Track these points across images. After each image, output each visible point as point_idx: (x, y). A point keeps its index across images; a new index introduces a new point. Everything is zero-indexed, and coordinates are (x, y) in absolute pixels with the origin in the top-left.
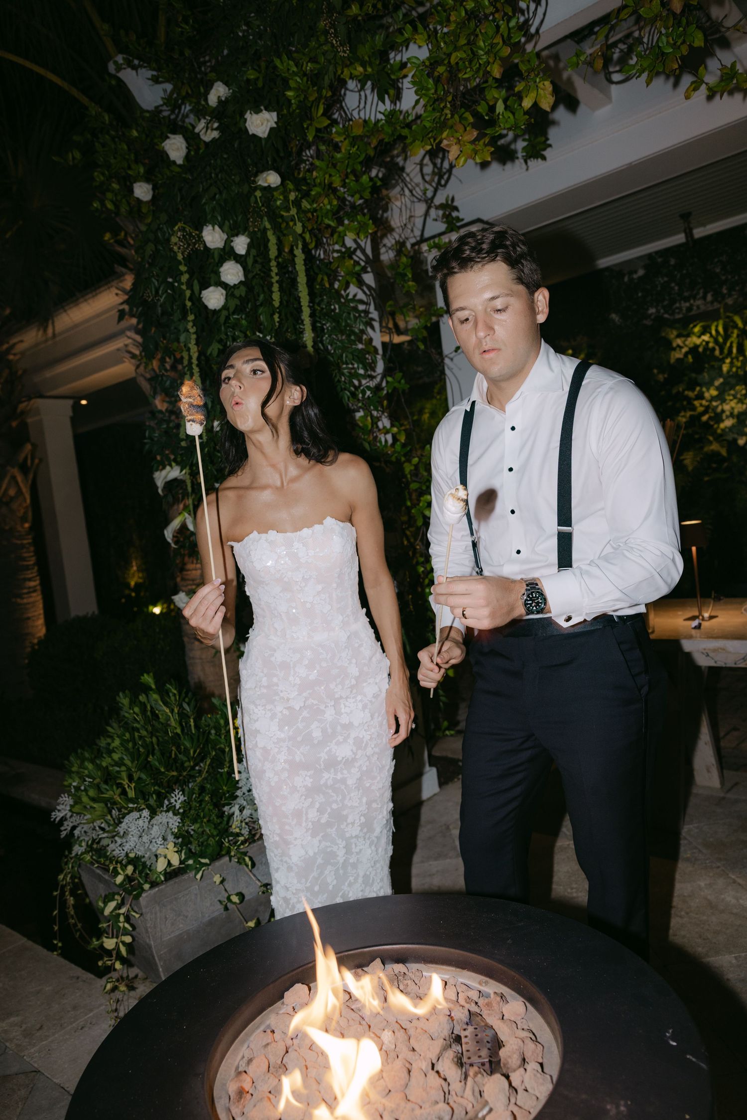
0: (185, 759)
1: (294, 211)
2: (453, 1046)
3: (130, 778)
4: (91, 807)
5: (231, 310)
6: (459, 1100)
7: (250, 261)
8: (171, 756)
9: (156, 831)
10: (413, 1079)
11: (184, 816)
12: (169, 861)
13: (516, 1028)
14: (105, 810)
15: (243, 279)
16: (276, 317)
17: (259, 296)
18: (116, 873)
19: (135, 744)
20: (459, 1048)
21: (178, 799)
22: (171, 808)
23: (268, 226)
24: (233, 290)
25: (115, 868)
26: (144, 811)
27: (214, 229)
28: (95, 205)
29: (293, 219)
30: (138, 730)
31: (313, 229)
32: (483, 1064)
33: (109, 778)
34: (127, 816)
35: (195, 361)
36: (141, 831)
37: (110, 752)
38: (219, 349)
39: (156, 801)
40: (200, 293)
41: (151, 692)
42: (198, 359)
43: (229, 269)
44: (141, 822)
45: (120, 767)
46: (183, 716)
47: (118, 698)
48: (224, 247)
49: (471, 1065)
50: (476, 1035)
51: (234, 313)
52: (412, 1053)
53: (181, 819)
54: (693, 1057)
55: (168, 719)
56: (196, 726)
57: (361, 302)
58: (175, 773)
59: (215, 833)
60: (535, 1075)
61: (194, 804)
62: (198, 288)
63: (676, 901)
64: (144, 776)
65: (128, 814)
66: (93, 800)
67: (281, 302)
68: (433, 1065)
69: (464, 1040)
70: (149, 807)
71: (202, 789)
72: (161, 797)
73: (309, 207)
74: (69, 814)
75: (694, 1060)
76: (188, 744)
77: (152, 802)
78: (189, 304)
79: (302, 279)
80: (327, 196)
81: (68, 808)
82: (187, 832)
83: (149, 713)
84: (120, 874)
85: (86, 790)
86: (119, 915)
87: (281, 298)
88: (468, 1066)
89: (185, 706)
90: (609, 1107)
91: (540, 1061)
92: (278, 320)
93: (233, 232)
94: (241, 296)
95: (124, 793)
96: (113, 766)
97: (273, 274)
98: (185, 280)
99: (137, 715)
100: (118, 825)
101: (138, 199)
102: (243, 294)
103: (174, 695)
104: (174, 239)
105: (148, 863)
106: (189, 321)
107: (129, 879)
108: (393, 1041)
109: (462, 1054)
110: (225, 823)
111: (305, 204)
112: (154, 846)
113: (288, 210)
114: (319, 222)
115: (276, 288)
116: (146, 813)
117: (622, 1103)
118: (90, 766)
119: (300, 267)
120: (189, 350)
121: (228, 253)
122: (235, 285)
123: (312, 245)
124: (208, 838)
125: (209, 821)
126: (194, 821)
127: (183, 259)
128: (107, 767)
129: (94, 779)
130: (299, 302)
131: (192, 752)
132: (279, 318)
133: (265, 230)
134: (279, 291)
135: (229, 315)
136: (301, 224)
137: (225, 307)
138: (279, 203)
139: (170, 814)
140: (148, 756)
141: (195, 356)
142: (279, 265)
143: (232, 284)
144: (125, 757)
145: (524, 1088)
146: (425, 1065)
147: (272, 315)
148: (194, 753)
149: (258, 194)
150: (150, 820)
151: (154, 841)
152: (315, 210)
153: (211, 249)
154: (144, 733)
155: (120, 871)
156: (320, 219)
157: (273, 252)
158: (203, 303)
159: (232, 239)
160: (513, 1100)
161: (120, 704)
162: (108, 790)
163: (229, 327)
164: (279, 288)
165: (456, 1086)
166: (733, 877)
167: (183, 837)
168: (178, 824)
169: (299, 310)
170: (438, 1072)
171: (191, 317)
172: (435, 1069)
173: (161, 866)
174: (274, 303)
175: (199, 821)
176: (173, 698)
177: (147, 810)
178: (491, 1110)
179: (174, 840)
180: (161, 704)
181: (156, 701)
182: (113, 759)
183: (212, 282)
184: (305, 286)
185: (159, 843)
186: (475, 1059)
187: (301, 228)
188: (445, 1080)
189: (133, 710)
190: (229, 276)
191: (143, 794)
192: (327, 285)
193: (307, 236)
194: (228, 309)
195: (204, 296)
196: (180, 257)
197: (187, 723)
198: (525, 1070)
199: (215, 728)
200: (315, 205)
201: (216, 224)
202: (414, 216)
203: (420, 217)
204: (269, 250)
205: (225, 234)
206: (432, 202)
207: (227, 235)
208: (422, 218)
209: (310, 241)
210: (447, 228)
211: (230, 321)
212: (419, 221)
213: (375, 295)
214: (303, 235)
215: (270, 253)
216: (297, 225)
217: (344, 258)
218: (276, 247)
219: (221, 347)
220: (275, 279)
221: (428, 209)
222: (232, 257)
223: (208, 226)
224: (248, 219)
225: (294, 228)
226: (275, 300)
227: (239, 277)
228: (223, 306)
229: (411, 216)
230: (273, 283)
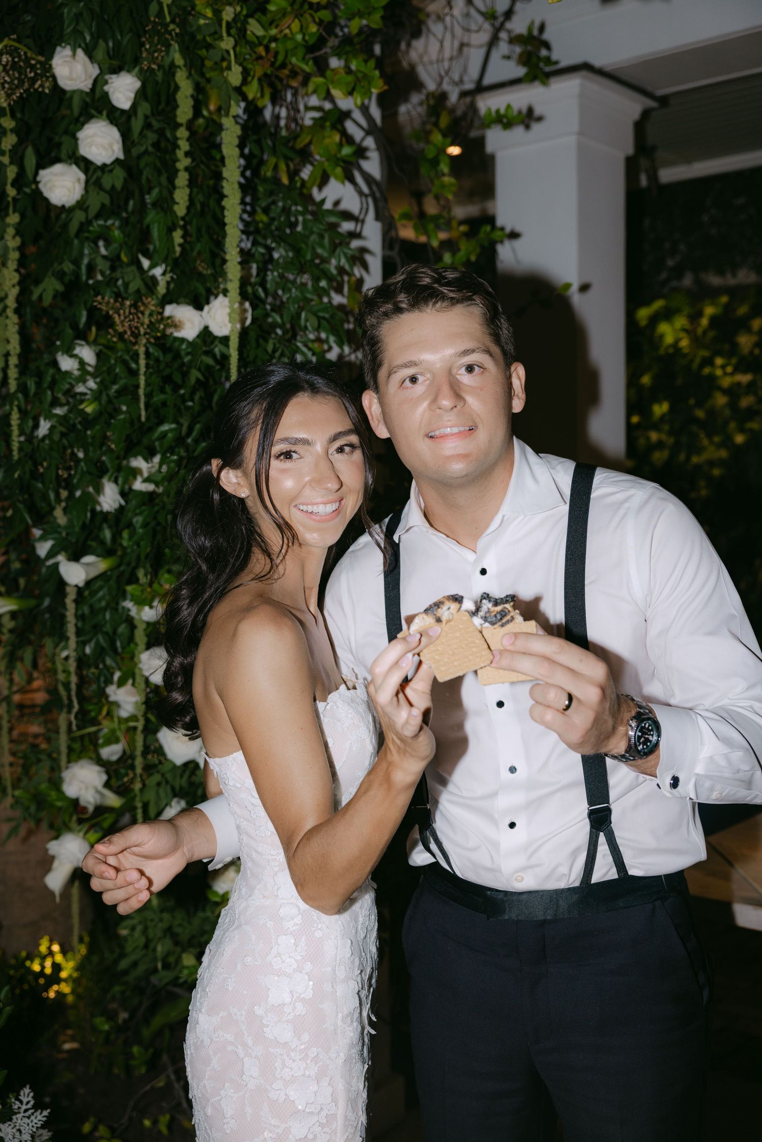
1: (227, 43)
5: (93, 212)
7: (137, 125)
15: (121, 156)
16: (178, 237)
17: (150, 189)
23: (179, 60)
24: (99, 173)
27: (74, 55)
29: (225, 59)
31: (266, 75)
38: (55, 291)
40: (37, 174)
42: (18, 299)
43: (96, 133)
48: (92, 90)
51: (98, 216)
57: (347, 216)
62: (34, 161)
67: (190, 208)
73: (260, 32)
78: (11, 192)
80: (299, 15)
87: (191, 199)
92: (181, 241)
93: (111, 66)
94: (113, 187)
97: (180, 154)
98: (9, 147)
102: (119, 185)
106: (8, 225)
111: (255, 28)
114: (278, 63)
115: (182, 179)
119: (230, 150)
121: (96, 104)
122: (105, 165)
127: (8, 106)
132: (183, 237)
133: (173, 67)
134: (189, 186)
135: (88, 219)
136: (240, 69)
137: (81, 205)
143: (99, 163)
147: (171, 229)
152: (274, 40)
153: (66, 91)
156: (281, 58)
157: (184, 112)
158: (41, 192)
159: (107, 77)
163: (87, 238)
164: (190, 180)
171: (14, 218)
174: (176, 208)
183: (63, 155)
187: (240, 77)
190: (93, 147)
192: (285, 178)
193: (252, 91)
194: (86, 210)
195: (44, 179)
196: (3, 101)
200: (273, 32)
201: (80, 46)
202: (468, 45)
203: (481, 46)
204: (177, 106)
205: (96, 66)
206: (502, 24)
207: (100, 68)
208: (483, 51)
209: (259, 95)
210: (527, 75)
211: (91, 228)
212: (475, 57)
213: (378, 194)
214: (244, 89)
215: (179, 112)
216: (233, 68)
217: (323, 127)
218: (190, 102)
219: (60, 288)
220: (183, 162)
221: (494, 41)
222: (105, 113)
223: (64, 47)
224: (143, 45)
225: (225, 74)
226: (177, 203)
227: (113, 151)
228: (78, 202)
229: (462, 45)
230: (177, 171)
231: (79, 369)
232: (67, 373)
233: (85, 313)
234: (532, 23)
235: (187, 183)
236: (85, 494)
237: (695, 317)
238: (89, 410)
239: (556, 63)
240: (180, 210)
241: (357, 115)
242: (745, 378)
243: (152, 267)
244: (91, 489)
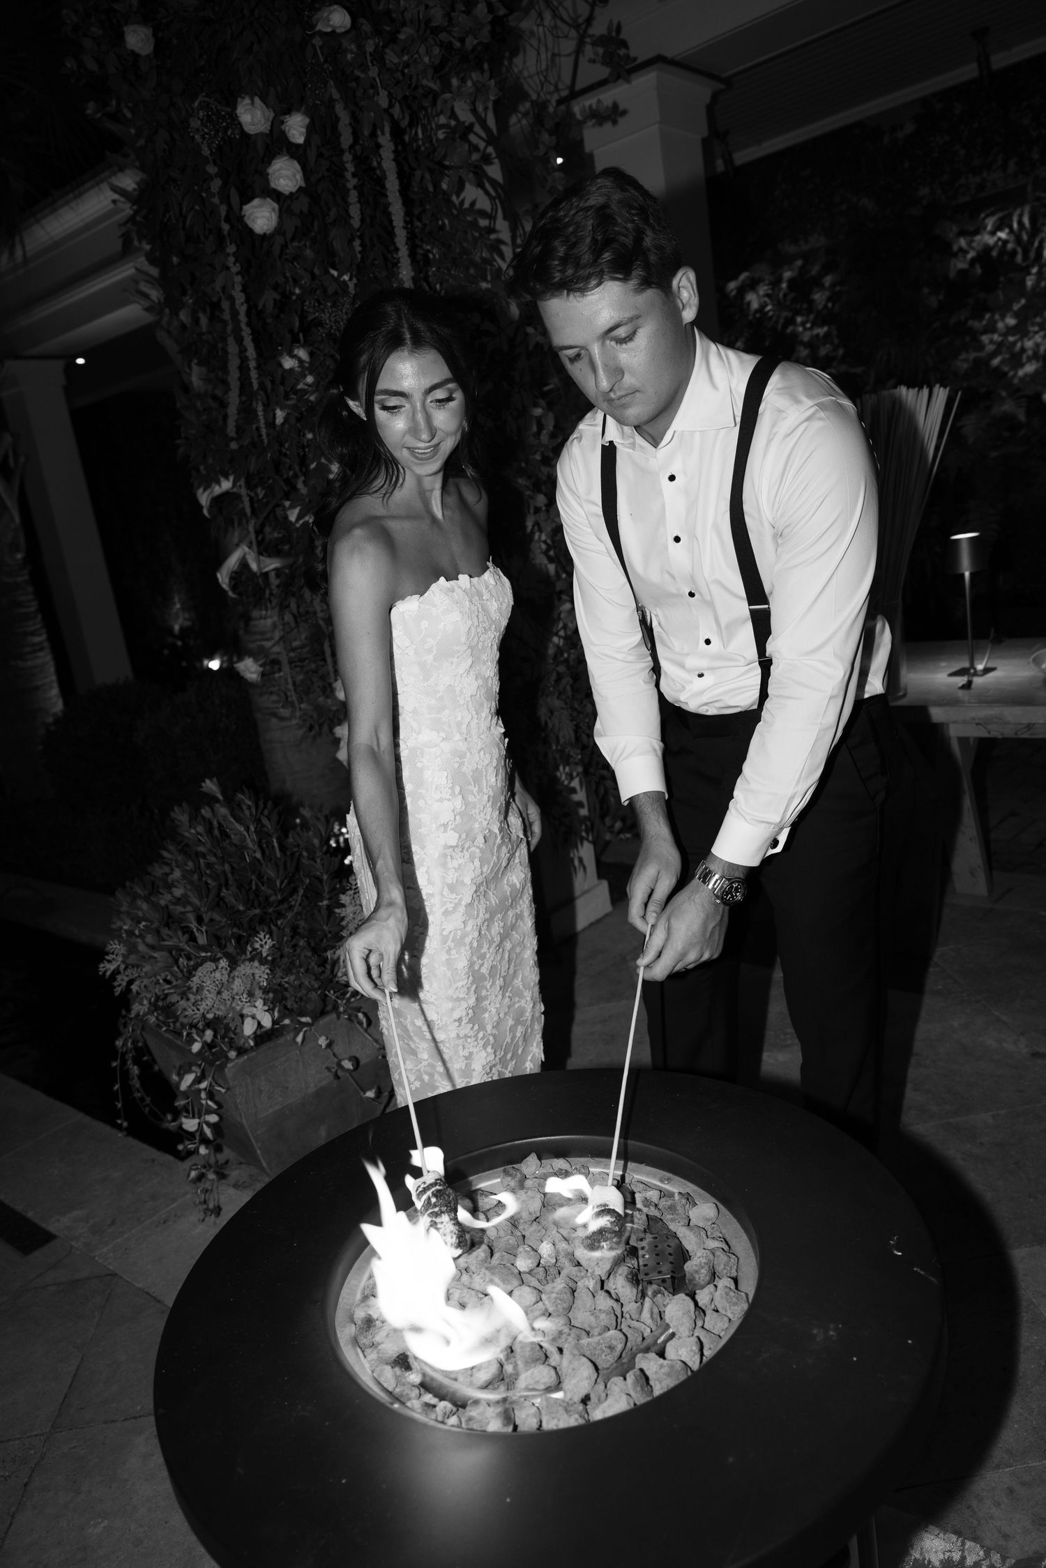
0: (269, 892)
1: (373, 72)
2: (628, 1259)
3: (200, 920)
4: (151, 957)
5: (289, 236)
6: (635, 1324)
7: (312, 155)
8: (251, 888)
9: (238, 985)
10: (578, 1302)
11: (273, 965)
12: (259, 1023)
13: (705, 1236)
14: (170, 960)
15: (303, 184)
16: (357, 244)
17: (329, 210)
18: (191, 1041)
19: (201, 876)
20: (634, 1262)
21: (264, 943)
22: (256, 956)
23: (336, 95)
24: (288, 201)
25: (189, 1034)
26: (221, 961)
27: (253, 103)
28: (69, 65)
29: (373, 86)
30: (204, 856)
31: (405, 97)
32: (664, 1281)
33: (170, 920)
34: (200, 968)
35: (243, 318)
36: (220, 987)
37: (169, 887)
38: (275, 300)
39: (235, 948)
40: (241, 209)
41: (217, 805)
42: (248, 314)
43: (281, 169)
44: (218, 975)
45: (185, 907)
46: (262, 834)
47: (172, 814)
48: (271, 131)
49: (650, 1283)
50: (656, 1246)
51: (293, 240)
52: (577, 1268)
53: (270, 970)
54: (922, 1269)
55: (243, 840)
56: (282, 848)
57: (483, 213)
58: (257, 911)
59: (316, 986)
60: (727, 1294)
61: (287, 950)
62: (238, 200)
64: (217, 917)
65: (201, 965)
66: (153, 948)
67: (362, 220)
68: (602, 1282)
69: (641, 1253)
70: (227, 956)
71: (295, 930)
72: (242, 942)
73: (396, 60)
74: (123, 967)
75: (922, 1273)
76: (272, 874)
77: (231, 949)
78: (225, 227)
79: (392, 184)
80: (423, 41)
81: (120, 959)
82: (280, 985)
83: (216, 832)
84: (196, 1041)
85: (141, 936)
86: (199, 1091)
87: (362, 213)
88: (645, 1283)
89: (265, 821)
90: (815, 1332)
91: (734, 1274)
92: (360, 249)
93: (283, 109)
94: (301, 212)
95: (193, 939)
96: (174, 904)
97: (348, 175)
98: (217, 189)
99: (201, 835)
100: (189, 979)
101: (133, 52)
102: (305, 209)
103: (249, 807)
104: (195, 123)
105: (232, 1026)
106: (229, 255)
107: (209, 1046)
108: (554, 1255)
109: (639, 1270)
110: (328, 972)
111: (391, 57)
112: (238, 1005)
113: (364, 67)
114: (413, 85)
115: (353, 196)
116: (223, 963)
117: (832, 1326)
118: (145, 906)
119: (388, 164)
120: (231, 299)
121: (276, 143)
122: (291, 193)
123: (404, 123)
124: (307, 993)
125: (307, 971)
126: (288, 971)
127: (210, 155)
128: (167, 907)
129: (152, 922)
130: (391, 221)
131: (278, 884)
132: (361, 245)
133: (331, 100)
134: (359, 202)
135: (286, 242)
136: (386, 93)
137: (279, 230)
138: (349, 56)
139: (256, 964)
140: (220, 890)
141: (243, 309)
142: (355, 157)
143: (287, 193)
144: (190, 893)
145: (713, 1307)
146: (592, 1284)
147: (351, 241)
148: (281, 883)
149: (317, 42)
150: (231, 972)
151: (237, 997)
152: (407, 65)
153: (251, 135)
154: (212, 859)
155: (196, 1037)
156: (414, 80)
157: (346, 139)
158: (247, 225)
159: (282, 118)
160: (699, 1323)
161: (177, 822)
162: (171, 937)
163: (287, 260)
164: (359, 197)
165: (630, 1307)
166: (996, 1013)
167: (275, 992)
168: (266, 977)
169: (391, 234)
170: (608, 1292)
171: (231, 249)
172: (605, 1288)
173: (249, 1028)
174: (352, 221)
175: (294, 971)
176: (247, 812)
177: (225, 960)
178: (673, 1335)
179: (263, 996)
180: (232, 820)
181: (225, 817)
182: (173, 896)
183: (258, 191)
184: (398, 194)
185: (244, 1000)
186: (655, 1276)
187: (387, 100)
188: (617, 1300)
189: (195, 829)
190: (281, 180)
191: (217, 940)
192: (431, 189)
193: (396, 112)
194: (284, 234)
195: (247, 214)
196: (206, 151)
197: (269, 844)
198: (716, 1286)
199: (307, 850)
200: (406, 58)
201: (256, 94)
202: (559, 55)
203: (569, 56)
204: (340, 135)
205: (271, 110)
206: (586, 31)
207: (274, 111)
208: (572, 58)
209: (401, 116)
210: (611, 75)
211: (288, 251)
212: (566, 65)
213: (502, 196)
214: (390, 110)
215: (342, 139)
216: (381, 93)
217: (454, 139)
218: (350, 130)
219: (278, 297)
220: (352, 182)
222: (284, 149)
223: (243, 98)
224: (305, 85)
225: (375, 99)
226: (353, 218)
227: (297, 180)
228: (275, 229)
229: (554, 56)
230: (348, 190)
231: (299, 367)
232: (291, 370)
233: (297, 319)
234: (611, 25)
235: (357, 199)
236: (320, 465)
238: (312, 398)
239: (635, 59)
240: (356, 223)
241: (477, 128)
243: (340, 275)
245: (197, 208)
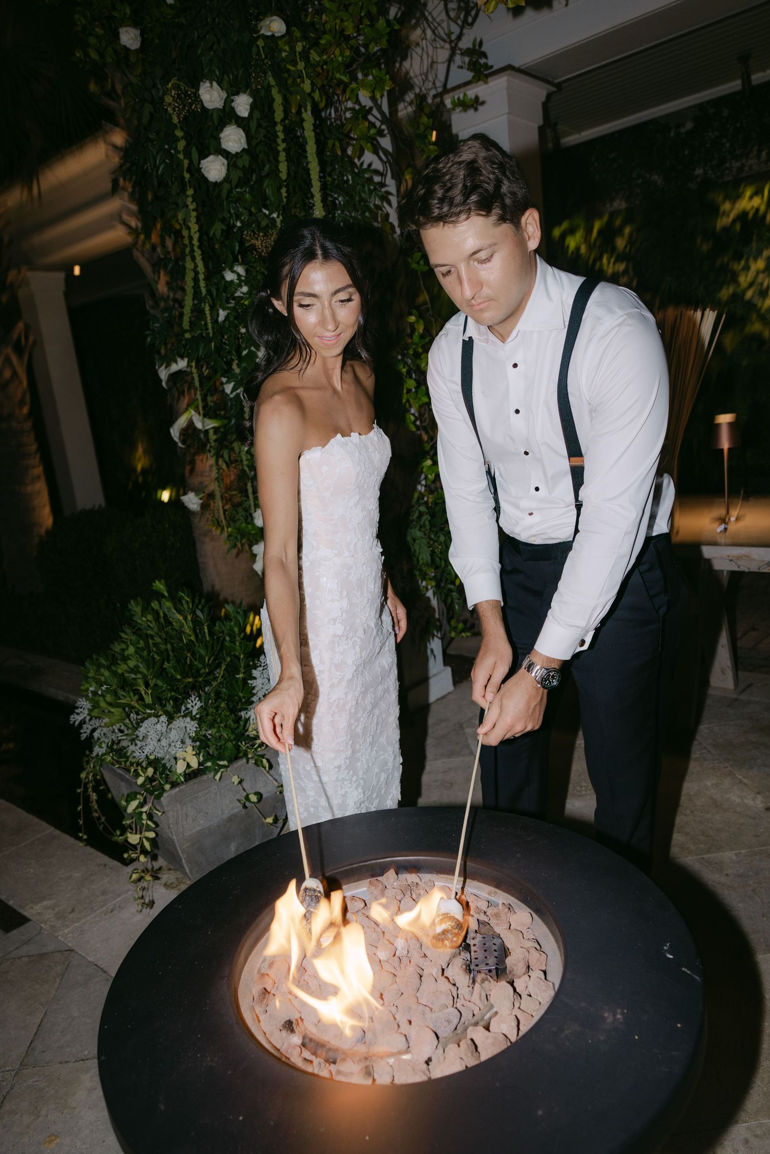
0: (200, 666)
1: (301, 66)
2: (462, 953)
3: (147, 685)
4: (109, 712)
5: (234, 183)
6: (467, 1004)
7: (253, 125)
8: (186, 663)
9: (174, 735)
10: (424, 986)
11: (201, 721)
12: (188, 764)
13: (522, 938)
14: (124, 715)
15: (246, 147)
16: (283, 191)
17: (264, 166)
18: (137, 775)
19: (149, 651)
20: (468, 955)
21: (194, 704)
22: (188, 714)
23: (273, 82)
24: (234, 159)
25: (136, 771)
26: (161, 717)
27: (212, 86)
28: (78, 55)
29: (301, 77)
30: (152, 637)
31: (323, 86)
32: (490, 971)
33: (125, 684)
34: (146, 721)
35: (195, 242)
36: (160, 735)
37: (126, 659)
38: (222, 230)
39: (173, 707)
40: (199, 163)
41: (164, 600)
42: (200, 240)
43: (230, 134)
44: (159, 727)
45: (136, 675)
46: (196, 622)
47: (129, 605)
48: (224, 107)
49: (479, 972)
50: (485, 944)
51: (236, 187)
52: (423, 959)
53: (198, 724)
54: (688, 970)
55: (182, 626)
56: (211, 633)
57: (376, 172)
58: (191, 680)
59: (232, 738)
60: (538, 983)
61: (211, 710)
62: (197, 156)
63: (683, 799)
64: (160, 683)
65: (147, 719)
66: (110, 704)
67: (288, 174)
68: (443, 970)
69: (473, 948)
70: (166, 713)
71: (218, 694)
72: (178, 703)
73: (318, 59)
74: (88, 718)
75: (688, 972)
76: (203, 652)
77: (169, 708)
78: (187, 176)
79: (311, 148)
80: (339, 45)
81: (86, 712)
82: (205, 736)
83: (162, 620)
84: (141, 776)
85: (102, 695)
86: (142, 813)
87: (288, 169)
88: (475, 972)
89: (199, 613)
90: (606, 1015)
91: (544, 968)
92: (286, 195)
93: (233, 91)
94: (244, 166)
95: (141, 699)
96: (129, 672)
97: (279, 141)
98: (182, 148)
99: (151, 622)
100: (137, 729)
101: (125, 46)
102: (247, 165)
103: (187, 602)
104: (168, 99)
105: (168, 765)
106: (188, 196)
107: (150, 780)
108: (406, 948)
109: (471, 962)
110: (241, 727)
111: (314, 56)
112: (173, 750)
113: (295, 63)
114: (329, 78)
115: (282, 156)
116: (163, 718)
117: (619, 1011)
118: (106, 673)
119: (309, 133)
120: (189, 228)
121: (228, 115)
122: (237, 153)
123: (322, 105)
124: (226, 743)
125: (226, 726)
126: (211, 726)
127: (179, 122)
128: (123, 674)
129: (111, 686)
130: (309, 175)
131: (207, 660)
132: (287, 192)
133: (269, 86)
134: (286, 160)
135: (232, 188)
136: (309, 81)
137: (227, 179)
138: (284, 54)
139: (188, 719)
140: (163, 663)
141: (196, 237)
142: (286, 130)
143: (234, 153)
144: (140, 665)
145: (527, 993)
146: (436, 971)
147: (279, 189)
148: (209, 660)
149: (261, 43)
150: (168, 725)
151: (173, 744)
152: (325, 63)
153: (209, 110)
154: (158, 640)
155: (141, 773)
156: (330, 74)
157: (279, 115)
158: (203, 175)
159: (232, 98)
160: (517, 1005)
161: (132, 612)
162: (125, 697)
163: (231, 201)
164: (286, 157)
165: (464, 990)
166: (739, 777)
167: (201, 741)
168: (195, 729)
169: (309, 185)
170: (447, 978)
171: (190, 192)
172: (445, 974)
173: (180, 768)
174: (281, 174)
175: (216, 725)
176: (186, 606)
177: (165, 717)
178: (496, 1013)
179: (192, 744)
180: (175, 611)
181: (169, 609)
182: (128, 667)
183: (212, 150)
184: (315, 155)
185: (178, 746)
186: (483, 967)
187: (310, 86)
188: (454, 985)
189: (146, 617)
190: (230, 143)
191: (159, 700)
192: (339, 153)
193: (316, 95)
194: (230, 182)
195: (204, 167)
196: (175, 120)
197: (202, 630)
198: (530, 976)
199: (230, 636)
200: (325, 57)
201: (214, 80)
202: (436, 61)
203: (444, 63)
204: (274, 112)
205: (224, 91)
206: (456, 45)
207: (227, 93)
208: (446, 65)
209: (320, 100)
210: (474, 77)
211: (232, 195)
212: (441, 69)
213: (391, 161)
214: (312, 94)
215: (276, 115)
216: (306, 82)
217: (357, 119)
218: (282, 108)
219: (224, 228)
220: (282, 146)
221: (453, 54)
222: (233, 121)
223: (205, 82)
224: (251, 74)
225: (302, 86)
226: (281, 172)
227: (241, 143)
228: (224, 178)
229: (433, 62)
230: (279, 152)
231: (237, 279)
232: (232, 281)
233: (237, 244)
234: (475, 39)
235: (285, 159)
236: (250, 351)
237: (589, 230)
238: (246, 303)
239: (492, 67)
240: (284, 176)
241: (375, 112)
242: (621, 267)
243: (271, 213)
244: (253, 348)
245: (167, 161)
